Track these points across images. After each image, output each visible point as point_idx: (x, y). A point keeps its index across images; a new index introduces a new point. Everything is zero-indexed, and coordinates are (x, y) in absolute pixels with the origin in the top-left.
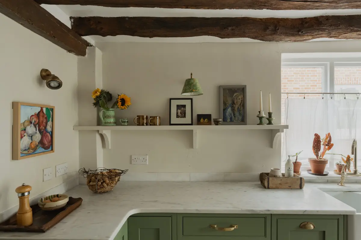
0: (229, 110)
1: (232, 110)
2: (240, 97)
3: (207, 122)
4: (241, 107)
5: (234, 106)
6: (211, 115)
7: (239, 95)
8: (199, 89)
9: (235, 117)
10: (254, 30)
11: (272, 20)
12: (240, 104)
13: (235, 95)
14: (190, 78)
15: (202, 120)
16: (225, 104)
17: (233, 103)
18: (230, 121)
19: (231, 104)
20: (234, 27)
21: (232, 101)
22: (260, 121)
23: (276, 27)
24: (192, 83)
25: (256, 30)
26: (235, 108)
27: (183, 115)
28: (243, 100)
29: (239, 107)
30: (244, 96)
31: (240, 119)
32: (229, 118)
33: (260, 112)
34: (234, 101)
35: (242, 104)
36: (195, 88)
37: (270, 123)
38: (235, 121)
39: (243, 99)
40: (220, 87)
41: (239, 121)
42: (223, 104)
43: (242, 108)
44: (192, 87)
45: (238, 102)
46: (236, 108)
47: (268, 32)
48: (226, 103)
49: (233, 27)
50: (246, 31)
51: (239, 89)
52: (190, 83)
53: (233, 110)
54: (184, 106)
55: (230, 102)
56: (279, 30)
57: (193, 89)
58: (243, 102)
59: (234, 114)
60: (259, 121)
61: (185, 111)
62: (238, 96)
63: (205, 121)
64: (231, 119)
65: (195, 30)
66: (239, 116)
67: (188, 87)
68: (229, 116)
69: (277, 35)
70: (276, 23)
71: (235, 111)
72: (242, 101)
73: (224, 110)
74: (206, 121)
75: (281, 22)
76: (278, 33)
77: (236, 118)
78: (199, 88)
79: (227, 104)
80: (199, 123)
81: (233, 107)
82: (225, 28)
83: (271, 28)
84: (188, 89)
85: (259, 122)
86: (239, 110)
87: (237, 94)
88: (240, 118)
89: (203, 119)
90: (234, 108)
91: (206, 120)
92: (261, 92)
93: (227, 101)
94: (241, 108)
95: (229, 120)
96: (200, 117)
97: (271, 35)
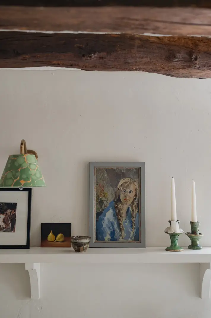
0: (109, 215)
1: (114, 215)
2: (132, 187)
3: (61, 240)
4: (134, 209)
5: (120, 206)
6: (71, 223)
7: (131, 183)
8: (34, 177)
9: (120, 230)
10: (144, 60)
11: (183, 41)
12: (133, 202)
13: (122, 181)
14: (19, 153)
15: (51, 236)
16: (100, 202)
17: (118, 200)
18: (111, 240)
19: (114, 203)
20: (103, 54)
21: (116, 195)
22: (172, 242)
23: (190, 54)
24: (20, 166)
25: (150, 59)
26: (121, 212)
27: (8, 225)
28: (138, 194)
29: (130, 208)
30: (140, 186)
31: (131, 235)
32: (109, 232)
33: (170, 222)
34: (119, 196)
35: (135, 203)
36: (24, 176)
37: (194, 246)
38: (121, 239)
39: (138, 191)
40: (90, 165)
41: (130, 240)
42: (95, 202)
43: (136, 212)
44: (18, 174)
45: (128, 198)
46: (124, 212)
47: (175, 63)
48: (103, 199)
49: (101, 54)
50: (129, 61)
51: (129, 170)
52: (16, 164)
53: (117, 215)
54: (13, 206)
55: (110, 197)
56: (198, 60)
57: (21, 179)
58: (137, 198)
59: (119, 225)
60: (170, 241)
61: (15, 215)
62: (128, 185)
63: (57, 238)
64: (113, 234)
65: (21, 57)
66: (130, 230)
67: (10, 175)
68: (109, 228)
69: (195, 69)
70: (191, 45)
71: (121, 217)
72: (136, 195)
73: (98, 214)
74: (59, 239)
75: (202, 44)
76: (198, 66)
77: (123, 233)
78: (35, 175)
79: (105, 202)
80: (44, 243)
81: (117, 208)
82: (83, 56)
83: (181, 55)
84: (11, 178)
85: (169, 243)
86: (129, 215)
87: (126, 180)
88: (132, 233)
89: (54, 233)
90: (119, 211)
91: (60, 235)
92: (173, 179)
93: (104, 196)
94: (133, 211)
95: (108, 237)
96: (46, 228)
97: (183, 68)
